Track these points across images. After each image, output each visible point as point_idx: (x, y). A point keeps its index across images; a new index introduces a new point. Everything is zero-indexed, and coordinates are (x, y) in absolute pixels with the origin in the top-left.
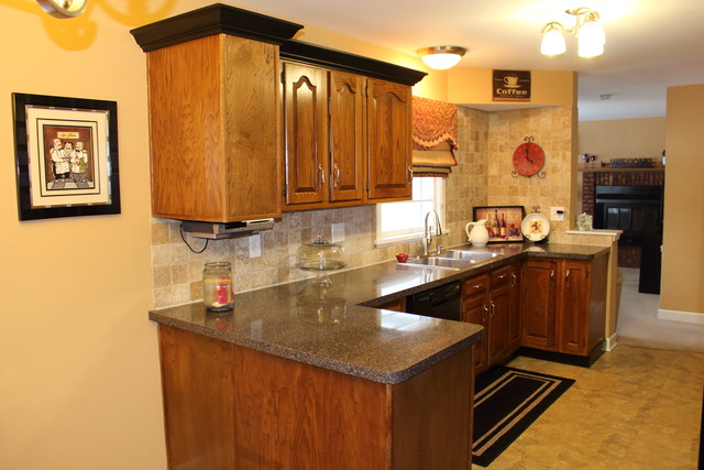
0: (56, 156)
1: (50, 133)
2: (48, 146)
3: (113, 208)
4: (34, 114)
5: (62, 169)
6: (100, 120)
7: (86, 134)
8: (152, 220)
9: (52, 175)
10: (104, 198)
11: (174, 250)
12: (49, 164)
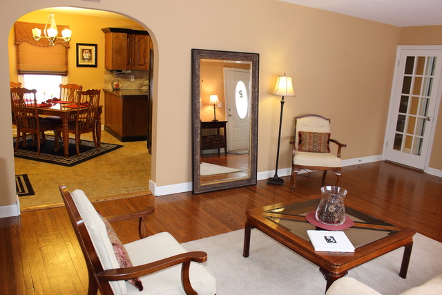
0: (84, 55)
1: (83, 50)
2: (82, 53)
3: (95, 66)
4: (80, 47)
5: (85, 57)
6: (94, 48)
7: (90, 51)
8: (104, 69)
9: (83, 59)
10: (94, 64)
11: (109, 77)
12: (83, 56)
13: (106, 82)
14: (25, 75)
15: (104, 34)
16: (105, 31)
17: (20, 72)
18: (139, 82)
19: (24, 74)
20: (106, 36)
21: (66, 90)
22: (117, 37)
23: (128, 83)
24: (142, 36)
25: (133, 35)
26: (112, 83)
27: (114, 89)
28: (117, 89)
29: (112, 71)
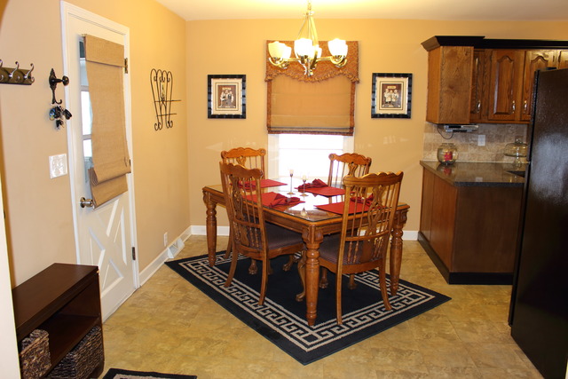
0: (386, 95)
2: (383, 91)
3: (408, 116)
4: (379, 80)
5: (388, 100)
6: (405, 81)
7: (399, 87)
8: (425, 123)
9: (384, 102)
10: (405, 112)
11: (435, 137)
12: (383, 98)
13: (428, 147)
14: (281, 136)
15: (426, 53)
16: (428, 46)
17: (272, 130)
18: (496, 147)
19: (278, 132)
20: (429, 55)
21: (341, 164)
22: (453, 55)
23: (472, 150)
24: (506, 52)
25: (488, 51)
26: (440, 150)
27: (441, 164)
28: (448, 164)
29: (440, 126)
